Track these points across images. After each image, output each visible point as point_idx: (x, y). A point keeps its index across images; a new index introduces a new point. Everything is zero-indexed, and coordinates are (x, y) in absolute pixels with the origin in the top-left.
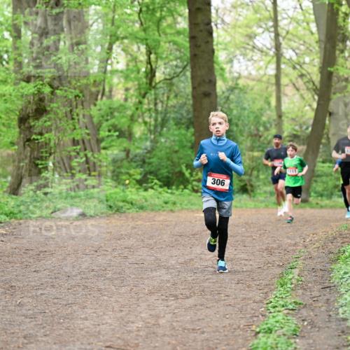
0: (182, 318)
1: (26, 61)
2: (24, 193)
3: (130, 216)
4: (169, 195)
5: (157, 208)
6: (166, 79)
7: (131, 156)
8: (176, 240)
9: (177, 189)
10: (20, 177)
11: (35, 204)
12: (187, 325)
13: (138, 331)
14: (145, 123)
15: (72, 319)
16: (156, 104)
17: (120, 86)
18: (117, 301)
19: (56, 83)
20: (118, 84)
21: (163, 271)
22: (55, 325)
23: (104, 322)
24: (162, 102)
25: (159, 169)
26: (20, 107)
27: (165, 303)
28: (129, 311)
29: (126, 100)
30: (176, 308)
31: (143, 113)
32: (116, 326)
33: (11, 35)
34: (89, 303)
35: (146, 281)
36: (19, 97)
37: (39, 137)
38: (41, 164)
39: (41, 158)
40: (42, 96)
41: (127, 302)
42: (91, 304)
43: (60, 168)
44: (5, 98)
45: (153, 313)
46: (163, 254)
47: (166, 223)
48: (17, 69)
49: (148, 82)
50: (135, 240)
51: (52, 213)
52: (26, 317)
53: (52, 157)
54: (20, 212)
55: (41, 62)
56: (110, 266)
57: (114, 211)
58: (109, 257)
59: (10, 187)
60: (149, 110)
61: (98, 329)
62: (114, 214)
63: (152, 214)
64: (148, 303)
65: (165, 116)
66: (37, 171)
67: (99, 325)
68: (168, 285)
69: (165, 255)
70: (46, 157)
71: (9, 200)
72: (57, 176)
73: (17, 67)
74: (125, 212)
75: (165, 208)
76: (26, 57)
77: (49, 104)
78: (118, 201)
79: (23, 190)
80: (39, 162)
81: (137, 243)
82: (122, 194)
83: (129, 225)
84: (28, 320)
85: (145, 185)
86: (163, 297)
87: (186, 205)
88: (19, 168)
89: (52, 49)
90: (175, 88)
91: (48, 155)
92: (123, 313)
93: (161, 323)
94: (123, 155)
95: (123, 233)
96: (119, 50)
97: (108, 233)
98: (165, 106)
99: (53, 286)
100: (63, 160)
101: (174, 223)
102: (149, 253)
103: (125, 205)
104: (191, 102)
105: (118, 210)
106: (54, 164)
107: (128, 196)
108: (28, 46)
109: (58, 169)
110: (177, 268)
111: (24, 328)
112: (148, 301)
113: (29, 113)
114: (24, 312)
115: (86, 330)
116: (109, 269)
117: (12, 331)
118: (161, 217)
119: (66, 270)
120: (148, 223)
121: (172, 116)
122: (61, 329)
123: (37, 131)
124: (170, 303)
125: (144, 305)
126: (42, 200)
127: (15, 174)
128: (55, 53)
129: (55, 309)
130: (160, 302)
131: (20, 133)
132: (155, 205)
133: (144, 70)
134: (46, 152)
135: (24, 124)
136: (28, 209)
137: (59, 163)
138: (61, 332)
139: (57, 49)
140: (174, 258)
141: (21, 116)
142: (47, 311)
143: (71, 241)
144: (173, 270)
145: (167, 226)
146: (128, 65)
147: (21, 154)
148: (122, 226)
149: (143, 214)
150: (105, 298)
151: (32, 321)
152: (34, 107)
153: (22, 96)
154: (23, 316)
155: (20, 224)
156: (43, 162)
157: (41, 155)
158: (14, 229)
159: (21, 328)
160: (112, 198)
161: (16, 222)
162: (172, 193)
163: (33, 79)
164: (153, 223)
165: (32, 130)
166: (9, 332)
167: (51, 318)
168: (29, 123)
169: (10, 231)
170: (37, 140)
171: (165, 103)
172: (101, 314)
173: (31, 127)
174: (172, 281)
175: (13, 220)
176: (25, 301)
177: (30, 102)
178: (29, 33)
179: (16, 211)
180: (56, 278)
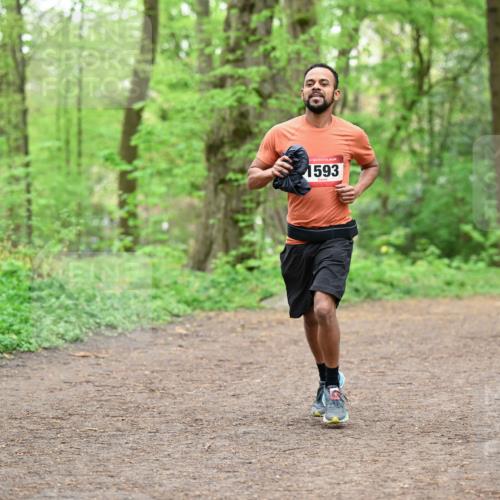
0: (475, 474)
1: (218, 51)
2: (216, 268)
3: (389, 305)
4: (452, 271)
5: (433, 293)
6: (446, 79)
7: (390, 207)
8: (465, 346)
9: (466, 260)
10: (208, 243)
11: (233, 286)
12: (484, 485)
13: (403, 494)
14: (413, 152)
15: (295, 473)
16: (430, 121)
17: (372, 91)
18: (368, 445)
19: (267, 88)
20: (368, 88)
21: (445, 396)
22: (267, 483)
23: (346, 479)
24: (442, 117)
25: (436, 229)
26: (208, 128)
27: (447, 449)
28: (389, 461)
29: (382, 114)
30: (466, 457)
31: (409, 136)
32: (366, 487)
33: (193, 10)
34: (322, 447)
35: (416, 412)
36: (207, 112)
37: (239, 176)
38: (244, 221)
39: (243, 211)
40: (243, 109)
41: (385, 446)
42: (326, 449)
43: (274, 226)
44: (184, 114)
45: (427, 464)
46: (445, 368)
47: (449, 317)
48: (204, 65)
49: (417, 83)
50: (397, 345)
51: (262, 300)
52: (220, 470)
53: (260, 209)
54: (209, 298)
55: (242, 55)
56: (356, 388)
57: (362, 297)
58: (355, 373)
59: (193, 258)
60: (420, 131)
61: (337, 491)
62: (363, 301)
63: (425, 303)
64: (419, 449)
65: (445, 140)
66: (236, 232)
67: (339, 484)
68: (453, 419)
69: (447, 371)
70: (251, 209)
71: (192, 279)
72: (268, 240)
73: (205, 61)
74: (380, 299)
75: (447, 293)
76: (217, 46)
77: (256, 122)
78: (369, 280)
79: (213, 263)
80: (240, 217)
81: (400, 350)
82: (375, 270)
83: (387, 321)
84: (223, 475)
85: (413, 254)
86: (445, 439)
87: (482, 287)
88: (207, 227)
89: (261, 31)
90: (461, 93)
91: (253, 205)
92: (379, 465)
93: (440, 481)
94: (377, 204)
95: (378, 333)
96: (370, 33)
97: (354, 333)
98: (445, 124)
99: (263, 420)
100: (278, 213)
101: (461, 317)
102: (421, 367)
103: (380, 288)
104: (489, 117)
105: (370, 296)
106: (264, 220)
107: (385, 272)
108: (221, 27)
109: (271, 229)
110: (467, 391)
111: (217, 488)
112: (419, 444)
113: (223, 137)
114: (217, 461)
115: (318, 491)
116: (354, 392)
117: (198, 493)
118: (441, 307)
119: (285, 394)
120: (419, 318)
121: (457, 140)
122: (277, 490)
123: (236, 165)
124: (455, 450)
125: (412, 453)
126: (245, 280)
127: (201, 237)
128: (266, 39)
129: (267, 457)
130: (439, 447)
131: (209, 170)
132: (431, 287)
133: (410, 65)
134: (251, 201)
135: (215, 155)
136: (221, 294)
137: (272, 218)
138: (277, 495)
139: (269, 32)
140: (463, 375)
141: (211, 142)
142: (253, 461)
143: (293, 347)
144: (460, 395)
145: (451, 322)
146: (384, 57)
147: (210, 203)
148: (376, 322)
149: (410, 302)
150: (349, 440)
151: (229, 477)
152: (232, 127)
153: (212, 110)
154: (214, 468)
155: (210, 318)
156: (247, 218)
157: (243, 205)
158: (200, 326)
159: (213, 488)
160: (359, 275)
161: (203, 314)
162: (458, 268)
163: (229, 82)
164: (428, 317)
165: (228, 164)
166: (191, 494)
167: (260, 473)
168: (223, 154)
169: (193, 329)
170: (237, 180)
171: (446, 118)
172: (343, 465)
173: (226, 160)
174: (458, 412)
175: (197, 312)
176: (218, 444)
177: (224, 120)
178: (223, 6)
179: (202, 297)
180: (267, 407)
